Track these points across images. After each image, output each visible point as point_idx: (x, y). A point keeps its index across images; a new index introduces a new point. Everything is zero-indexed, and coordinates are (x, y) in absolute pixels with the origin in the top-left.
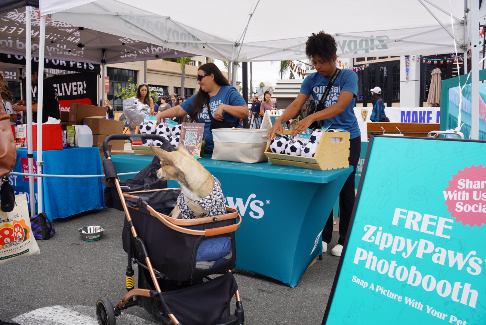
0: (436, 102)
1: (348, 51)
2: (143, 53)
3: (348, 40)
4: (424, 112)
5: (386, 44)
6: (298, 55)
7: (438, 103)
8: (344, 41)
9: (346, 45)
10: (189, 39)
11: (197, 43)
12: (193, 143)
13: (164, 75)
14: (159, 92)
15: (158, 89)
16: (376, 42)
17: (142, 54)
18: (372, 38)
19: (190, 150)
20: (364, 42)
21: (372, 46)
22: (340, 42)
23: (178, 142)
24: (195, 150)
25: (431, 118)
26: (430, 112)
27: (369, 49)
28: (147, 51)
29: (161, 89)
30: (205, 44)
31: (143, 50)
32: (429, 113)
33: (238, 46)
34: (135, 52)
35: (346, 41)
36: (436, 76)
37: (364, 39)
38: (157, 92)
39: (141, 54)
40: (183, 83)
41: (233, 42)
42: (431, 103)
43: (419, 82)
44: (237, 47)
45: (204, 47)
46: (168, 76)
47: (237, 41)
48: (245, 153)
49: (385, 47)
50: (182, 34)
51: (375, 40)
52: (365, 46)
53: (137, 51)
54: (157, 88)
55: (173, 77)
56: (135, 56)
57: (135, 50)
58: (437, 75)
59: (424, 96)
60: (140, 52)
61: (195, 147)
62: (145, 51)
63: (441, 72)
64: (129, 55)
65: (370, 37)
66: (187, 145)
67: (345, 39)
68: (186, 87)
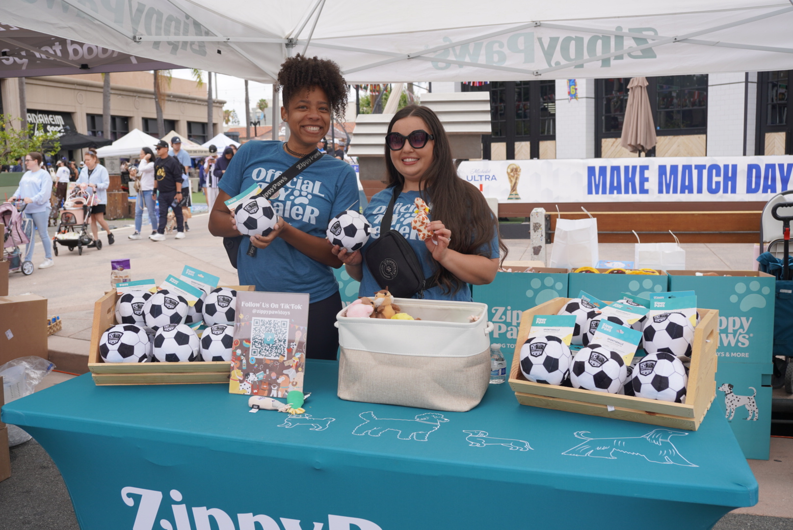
0: (638, 143)
1: (563, 62)
2: (44, 56)
3: (562, 36)
4: (634, 168)
5: (653, 48)
6: (442, 69)
7: (642, 144)
8: (551, 39)
9: (558, 48)
10: (186, 33)
11: (203, 42)
12: (279, 351)
13: (64, 90)
14: (55, 125)
15: (51, 119)
16: (629, 43)
17: (41, 59)
18: (619, 34)
19: (270, 374)
20: (600, 42)
21: (619, 53)
22: (543, 40)
23: (231, 347)
24: (285, 372)
25: (647, 180)
26: (647, 168)
27: (612, 58)
28: (54, 51)
29: (59, 119)
30: (226, 43)
31: (44, 49)
32: (644, 168)
33: (292, 47)
34: (23, 53)
35: (558, 38)
36: (638, 91)
37: (601, 35)
38: (51, 125)
39: (38, 59)
40: (106, 106)
41: (281, 38)
42: (630, 145)
43: (593, 100)
44: (291, 49)
45: (219, 52)
46: (73, 91)
47: (290, 35)
48: (446, 385)
49: (649, 53)
50: (170, 19)
51: (624, 37)
52: (603, 53)
53: (27, 51)
54: (50, 116)
55: (83, 93)
56: (22, 64)
57: (23, 50)
58: (640, 89)
59: (602, 128)
60: (38, 55)
61: (286, 364)
62: (51, 52)
63: (647, 84)
64: (8, 60)
65: (614, 30)
66: (259, 357)
67: (554, 34)
68: (114, 112)
